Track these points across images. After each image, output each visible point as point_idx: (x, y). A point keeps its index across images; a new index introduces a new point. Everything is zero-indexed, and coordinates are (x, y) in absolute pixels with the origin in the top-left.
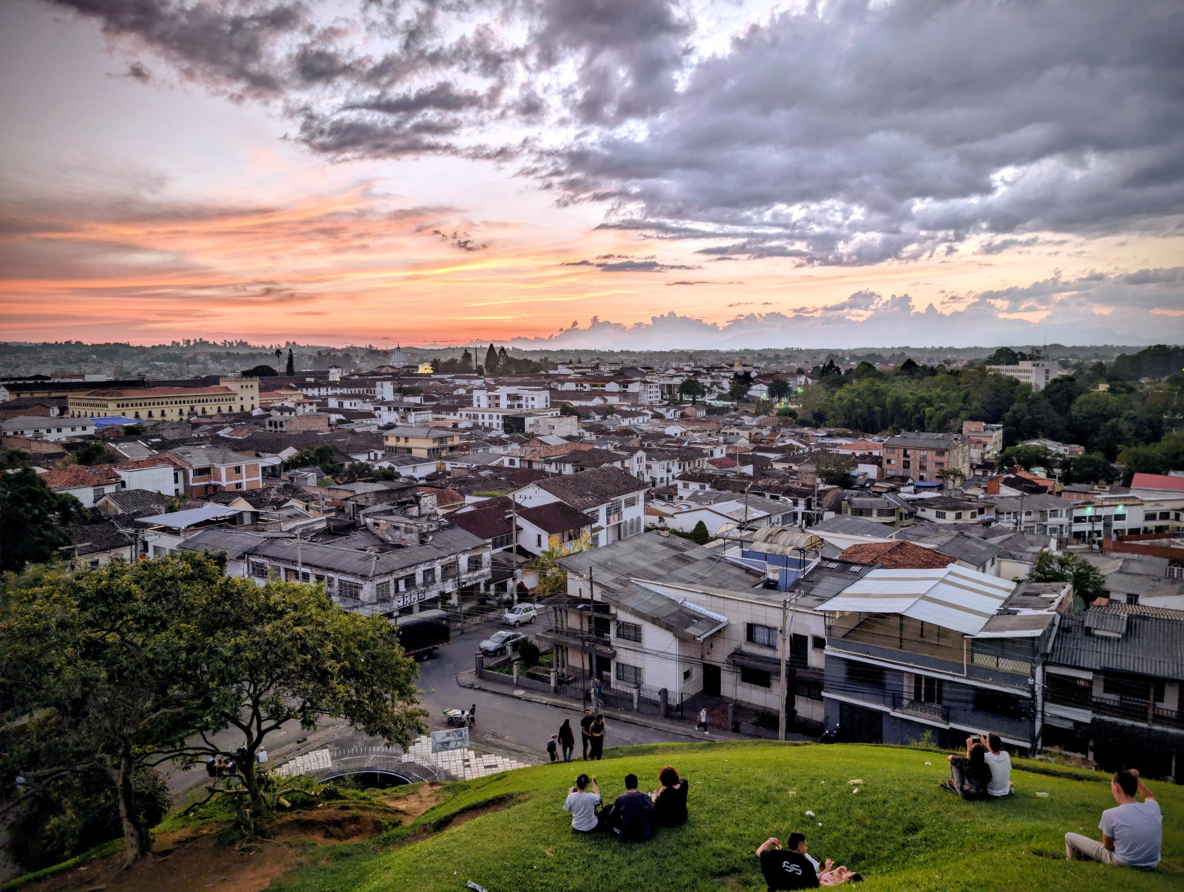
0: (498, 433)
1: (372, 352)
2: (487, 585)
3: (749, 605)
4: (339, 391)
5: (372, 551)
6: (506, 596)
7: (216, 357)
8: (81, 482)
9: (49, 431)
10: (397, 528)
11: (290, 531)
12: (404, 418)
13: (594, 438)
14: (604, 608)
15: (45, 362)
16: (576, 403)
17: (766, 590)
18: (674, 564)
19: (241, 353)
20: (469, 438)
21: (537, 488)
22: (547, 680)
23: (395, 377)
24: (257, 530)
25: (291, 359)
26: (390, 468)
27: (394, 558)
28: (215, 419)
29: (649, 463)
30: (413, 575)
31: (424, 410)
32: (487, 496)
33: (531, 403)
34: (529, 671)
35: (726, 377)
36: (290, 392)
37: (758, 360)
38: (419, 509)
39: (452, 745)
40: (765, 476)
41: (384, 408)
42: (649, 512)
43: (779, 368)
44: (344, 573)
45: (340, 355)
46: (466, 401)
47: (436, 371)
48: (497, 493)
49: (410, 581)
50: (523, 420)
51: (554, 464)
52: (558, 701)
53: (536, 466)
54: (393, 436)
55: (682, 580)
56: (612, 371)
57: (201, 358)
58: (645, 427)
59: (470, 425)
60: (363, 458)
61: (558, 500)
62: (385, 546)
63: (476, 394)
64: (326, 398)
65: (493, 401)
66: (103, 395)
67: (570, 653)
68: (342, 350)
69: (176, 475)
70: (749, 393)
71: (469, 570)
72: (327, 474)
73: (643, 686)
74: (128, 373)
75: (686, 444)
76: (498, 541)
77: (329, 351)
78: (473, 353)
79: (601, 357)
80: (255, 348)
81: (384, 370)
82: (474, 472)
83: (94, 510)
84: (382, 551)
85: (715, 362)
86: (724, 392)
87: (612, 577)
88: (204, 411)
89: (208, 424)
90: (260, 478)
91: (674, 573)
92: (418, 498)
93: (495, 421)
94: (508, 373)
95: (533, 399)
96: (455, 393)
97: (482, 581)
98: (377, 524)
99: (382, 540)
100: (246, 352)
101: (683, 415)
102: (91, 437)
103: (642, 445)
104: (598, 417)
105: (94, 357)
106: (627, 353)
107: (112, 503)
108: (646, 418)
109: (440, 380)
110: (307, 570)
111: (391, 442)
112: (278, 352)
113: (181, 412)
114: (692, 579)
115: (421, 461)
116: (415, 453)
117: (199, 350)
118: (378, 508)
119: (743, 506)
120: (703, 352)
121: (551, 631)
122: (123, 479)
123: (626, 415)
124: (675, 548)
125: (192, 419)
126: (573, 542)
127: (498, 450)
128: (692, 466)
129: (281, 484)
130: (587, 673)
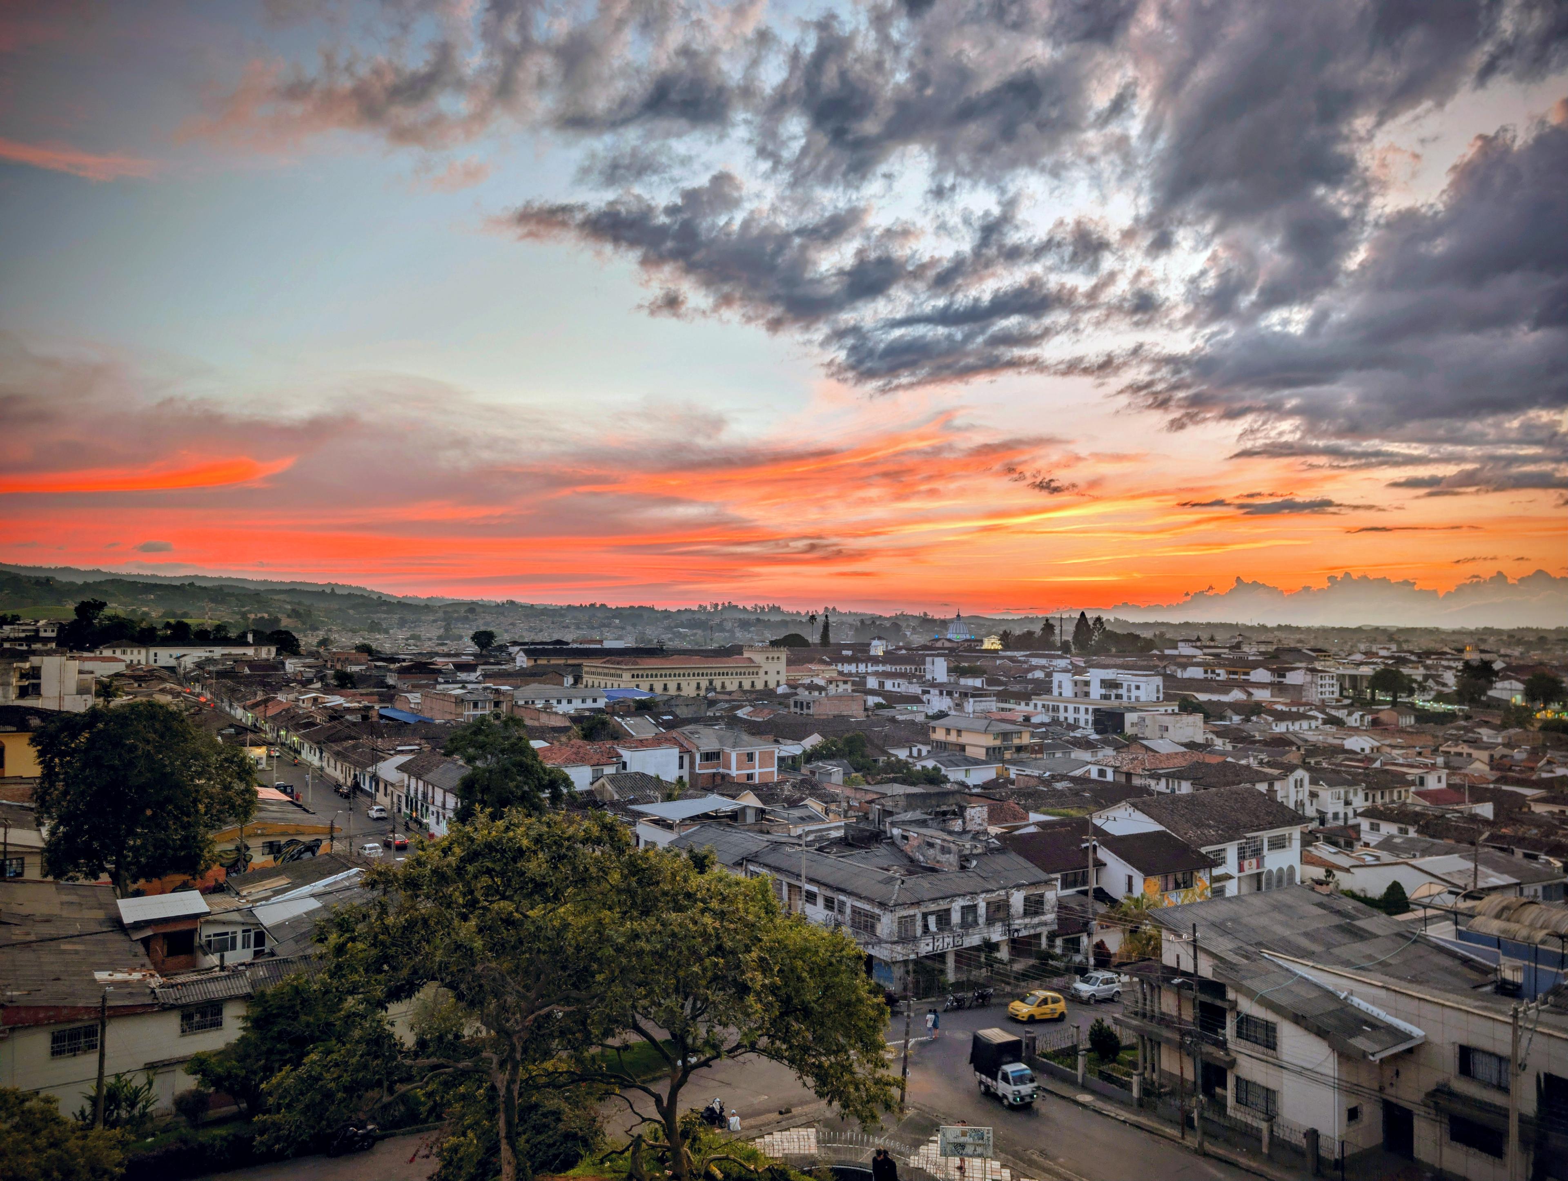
0: (1085, 732)
1: (926, 621)
2: (1052, 937)
3: (1464, 1016)
4: (880, 668)
5: (897, 872)
6: (1078, 958)
7: (744, 625)
8: (579, 760)
9: (559, 702)
10: (931, 845)
11: (799, 837)
12: (959, 706)
13: (1229, 747)
14: (1217, 989)
15: (567, 627)
16: (1202, 697)
17: (1498, 997)
18: (1338, 937)
19: (772, 619)
20: (1044, 736)
21: (1131, 810)
22: (1127, 1086)
23: (952, 652)
24: (761, 832)
25: (826, 626)
26: (935, 768)
27: (923, 885)
28: (735, 696)
29: (1314, 788)
30: (948, 911)
31: (986, 696)
32: (1059, 815)
33: (1134, 693)
34: (1102, 1068)
35: (1450, 668)
36: (823, 667)
37: (1509, 645)
38: (964, 823)
39: (969, 1150)
40: (1513, 821)
41: (934, 692)
42: (1307, 859)
43: (1546, 658)
44: (859, 897)
45: (887, 624)
46: (1043, 687)
47: (1006, 647)
48: (1074, 813)
49: (943, 918)
50: (1121, 716)
51: (1163, 781)
52: (1143, 1120)
53: (1137, 782)
54: (941, 727)
55: (1347, 963)
56: (1261, 653)
57: (728, 625)
58: (1312, 737)
59: (1047, 720)
60: (902, 754)
61: (1159, 828)
62: (914, 867)
63: (1057, 677)
64: (863, 677)
65: (1082, 689)
66: (618, 664)
67: (1164, 1051)
68: (891, 618)
69: (681, 758)
70: (1490, 693)
71: (1026, 914)
72: (857, 770)
73: (1279, 1120)
74: (651, 641)
75: (1377, 764)
76: (1071, 878)
77: (874, 619)
78: (1057, 624)
79: (1247, 634)
80: (789, 614)
81: (939, 644)
82: (1047, 782)
83: (590, 793)
84: (910, 873)
85: (1432, 645)
86: (1446, 690)
87: (1231, 945)
88: (723, 686)
89: (727, 701)
90: (775, 769)
91: (1336, 951)
92: (962, 809)
93: (1082, 716)
94: (1106, 652)
95: (1138, 688)
96: (1030, 676)
97: (1044, 931)
98: (905, 838)
99: (912, 860)
100: (778, 618)
101: (1375, 723)
102: (600, 710)
103: (1304, 762)
104: (1236, 719)
105: (617, 621)
106: (1288, 628)
107: (609, 787)
108: (1314, 724)
109: (1011, 659)
110: (814, 889)
111: (939, 735)
112: (813, 618)
113: (698, 687)
114: (1366, 964)
115: (976, 762)
116: (970, 752)
117: (726, 615)
118: (909, 816)
119: (1471, 865)
120: (1414, 630)
121: (1136, 1014)
122: (624, 759)
123: (1280, 717)
124: (1338, 912)
125: (710, 695)
126: (1183, 892)
127: (1085, 755)
128: (1387, 799)
129: (800, 778)
130: (1189, 1086)
